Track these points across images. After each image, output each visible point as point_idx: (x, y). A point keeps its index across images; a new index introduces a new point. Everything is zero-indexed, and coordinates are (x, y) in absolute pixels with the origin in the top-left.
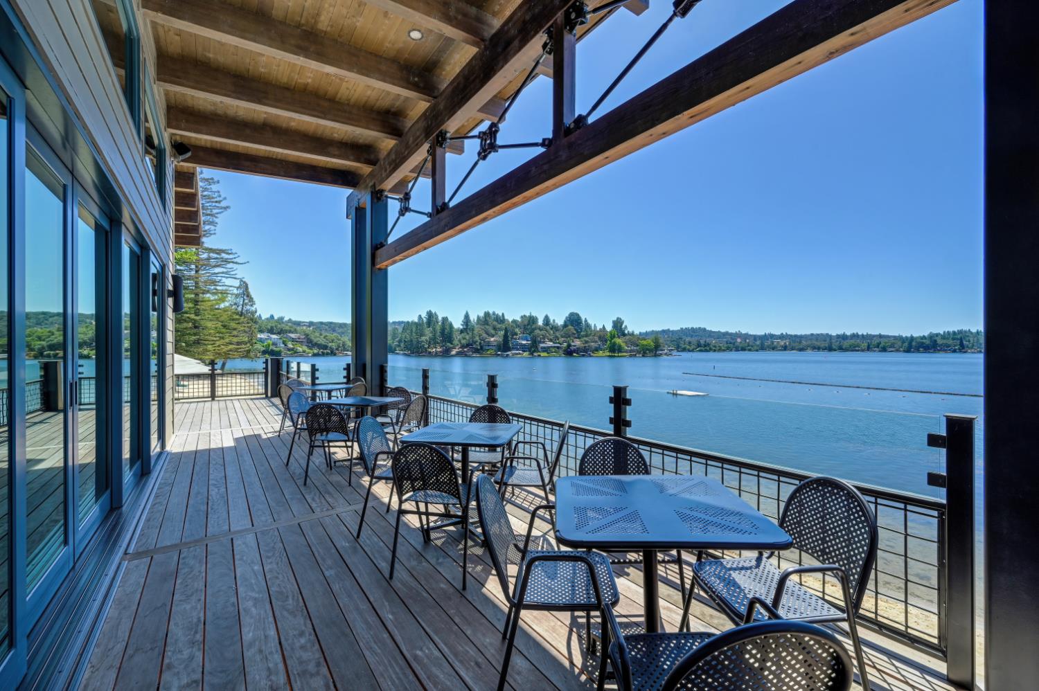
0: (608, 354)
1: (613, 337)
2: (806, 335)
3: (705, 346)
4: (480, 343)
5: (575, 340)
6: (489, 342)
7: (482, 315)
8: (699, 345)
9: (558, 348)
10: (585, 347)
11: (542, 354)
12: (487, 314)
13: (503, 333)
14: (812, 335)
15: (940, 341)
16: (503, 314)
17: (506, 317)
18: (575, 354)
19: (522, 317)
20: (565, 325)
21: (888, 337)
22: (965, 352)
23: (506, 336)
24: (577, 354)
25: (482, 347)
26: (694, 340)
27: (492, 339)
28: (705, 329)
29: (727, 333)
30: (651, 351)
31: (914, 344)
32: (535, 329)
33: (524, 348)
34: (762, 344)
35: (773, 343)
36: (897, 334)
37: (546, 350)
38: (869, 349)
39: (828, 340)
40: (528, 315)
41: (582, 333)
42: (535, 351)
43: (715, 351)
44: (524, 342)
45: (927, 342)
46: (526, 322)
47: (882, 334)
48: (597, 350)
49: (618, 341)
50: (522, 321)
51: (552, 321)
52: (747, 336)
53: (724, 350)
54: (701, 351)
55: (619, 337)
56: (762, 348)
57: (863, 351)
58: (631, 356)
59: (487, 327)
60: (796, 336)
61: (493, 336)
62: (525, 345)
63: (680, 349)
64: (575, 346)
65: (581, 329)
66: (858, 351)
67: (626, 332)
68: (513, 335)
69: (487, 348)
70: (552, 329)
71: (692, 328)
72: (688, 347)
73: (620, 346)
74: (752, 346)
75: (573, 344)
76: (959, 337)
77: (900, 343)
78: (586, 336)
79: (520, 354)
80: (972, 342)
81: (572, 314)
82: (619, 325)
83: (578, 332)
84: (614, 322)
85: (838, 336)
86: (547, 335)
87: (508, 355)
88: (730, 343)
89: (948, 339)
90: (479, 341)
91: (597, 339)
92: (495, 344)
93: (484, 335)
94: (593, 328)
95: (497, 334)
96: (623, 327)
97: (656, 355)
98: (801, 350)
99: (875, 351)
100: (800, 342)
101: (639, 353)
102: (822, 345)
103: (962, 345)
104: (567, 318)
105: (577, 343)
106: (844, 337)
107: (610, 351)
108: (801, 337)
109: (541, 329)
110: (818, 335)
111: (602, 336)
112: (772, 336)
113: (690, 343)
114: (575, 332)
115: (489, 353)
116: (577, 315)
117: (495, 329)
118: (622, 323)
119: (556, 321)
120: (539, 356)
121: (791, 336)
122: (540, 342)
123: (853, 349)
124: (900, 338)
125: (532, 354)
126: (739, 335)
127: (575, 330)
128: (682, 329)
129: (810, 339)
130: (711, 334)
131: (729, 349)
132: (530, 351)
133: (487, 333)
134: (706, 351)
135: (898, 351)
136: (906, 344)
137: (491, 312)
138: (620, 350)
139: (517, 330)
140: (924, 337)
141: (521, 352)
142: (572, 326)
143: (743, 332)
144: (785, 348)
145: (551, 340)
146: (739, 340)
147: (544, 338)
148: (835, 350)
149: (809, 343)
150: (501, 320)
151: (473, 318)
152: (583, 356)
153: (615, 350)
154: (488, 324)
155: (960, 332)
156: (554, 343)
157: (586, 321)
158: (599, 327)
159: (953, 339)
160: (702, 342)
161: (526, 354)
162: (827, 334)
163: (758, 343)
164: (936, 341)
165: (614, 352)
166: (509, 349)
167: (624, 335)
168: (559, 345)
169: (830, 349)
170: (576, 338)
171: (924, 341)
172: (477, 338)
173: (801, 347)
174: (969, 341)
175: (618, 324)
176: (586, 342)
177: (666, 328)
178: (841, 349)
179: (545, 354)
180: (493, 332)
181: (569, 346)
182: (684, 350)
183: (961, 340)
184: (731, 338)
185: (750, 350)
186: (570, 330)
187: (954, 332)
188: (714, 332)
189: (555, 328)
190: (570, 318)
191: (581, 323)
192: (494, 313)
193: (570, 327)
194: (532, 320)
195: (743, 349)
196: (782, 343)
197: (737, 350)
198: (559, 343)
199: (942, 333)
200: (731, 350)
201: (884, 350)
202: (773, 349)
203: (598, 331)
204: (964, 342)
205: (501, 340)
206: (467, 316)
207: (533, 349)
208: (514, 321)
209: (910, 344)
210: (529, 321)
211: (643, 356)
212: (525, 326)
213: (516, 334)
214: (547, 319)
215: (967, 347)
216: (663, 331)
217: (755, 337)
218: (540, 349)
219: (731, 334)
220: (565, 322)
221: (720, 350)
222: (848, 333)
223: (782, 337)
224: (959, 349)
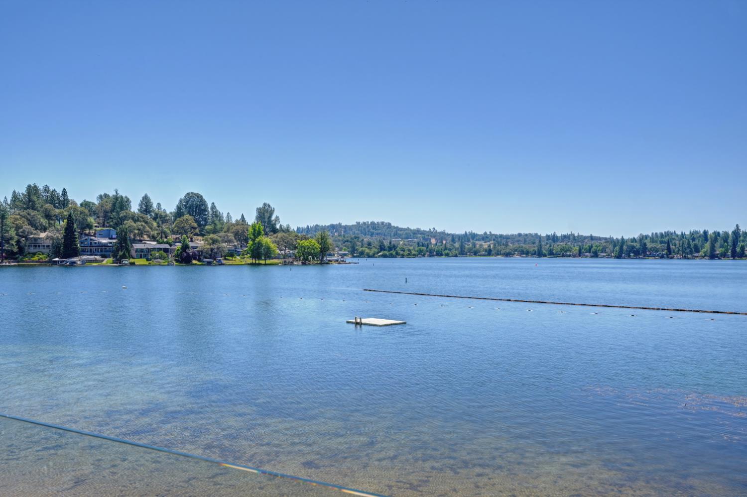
0: (250, 261)
1: (256, 233)
2: (513, 235)
3: (390, 249)
4: (18, 242)
5: (195, 238)
6: (36, 239)
7: (22, 190)
8: (382, 248)
9: (166, 250)
10: (212, 250)
11: (138, 262)
12: (32, 190)
13: (63, 223)
14: (520, 235)
15: (649, 245)
16: (64, 190)
17: (70, 197)
18: (194, 262)
19: (101, 197)
20: (179, 214)
21: (600, 239)
22: (672, 258)
23: (69, 230)
24: (199, 260)
25: (21, 250)
26: (375, 240)
27: (43, 235)
28: (390, 224)
29: (418, 231)
30: (315, 256)
31: (625, 247)
32: (125, 218)
33: (104, 251)
34: (462, 246)
35: (474, 245)
36: (607, 235)
37: (145, 254)
38: (580, 254)
39: (537, 241)
40: (112, 193)
41: (207, 227)
42: (124, 257)
43: (403, 256)
44: (104, 241)
45: (637, 245)
46: (109, 207)
47: (594, 235)
48: (231, 254)
49: (267, 240)
50: (101, 205)
51: (155, 206)
52: (442, 236)
53: (415, 256)
54: (385, 256)
55: (266, 234)
56: (462, 253)
57: (574, 256)
58: (285, 264)
59: (33, 213)
60: (501, 236)
61: (44, 229)
62: (105, 245)
63: (356, 253)
64: (195, 248)
65: (206, 220)
66: (569, 256)
67: (278, 227)
68: (83, 229)
69: (32, 250)
70: (155, 219)
71: (373, 223)
72: (367, 250)
73: (268, 249)
74: (450, 250)
75: (191, 244)
76: (666, 239)
77: (611, 247)
78: (215, 231)
79: (96, 261)
80: (677, 246)
81: (190, 196)
82: (267, 215)
83: (200, 225)
84: (258, 210)
85: (548, 237)
86: (148, 228)
87: (74, 262)
88: (423, 245)
89: (656, 242)
90: (16, 238)
91: (231, 236)
92: (48, 242)
93: (27, 227)
94: (225, 220)
95: (51, 225)
96: (273, 218)
97: (322, 263)
98: (507, 255)
99: (586, 257)
100: (507, 245)
101: (297, 258)
102: (532, 249)
103: (669, 249)
104: (181, 201)
105: (199, 243)
106: (554, 238)
107: (253, 257)
108: (507, 238)
109: (135, 219)
110: (526, 235)
111: (240, 232)
112: (474, 236)
113: (369, 244)
114: (195, 225)
115: (36, 258)
116: (199, 197)
117: (48, 216)
118: (271, 213)
119: (163, 207)
120: (133, 264)
121: (496, 236)
122: (134, 241)
123: (564, 253)
124: (610, 241)
125: (118, 261)
126: (433, 234)
127: (196, 221)
128: (358, 223)
129: (518, 241)
130: (398, 232)
131: (421, 254)
132: (115, 256)
133: (32, 223)
134: (392, 256)
135: (609, 256)
136: (617, 248)
137: (41, 187)
138: (268, 254)
139: (91, 220)
140: (634, 240)
141: (98, 257)
142: (190, 213)
143: (439, 230)
144: (489, 253)
145: (153, 238)
146: (433, 241)
147: (141, 235)
148: (545, 256)
149: (516, 245)
150: (61, 201)
152: (209, 264)
153: (259, 254)
154: (34, 208)
155: (668, 234)
156: (159, 243)
157: (213, 207)
158: (235, 218)
159: (661, 242)
160: (386, 243)
161: (108, 261)
162: (536, 234)
163: (457, 245)
164: (645, 244)
165: (259, 258)
166: (76, 253)
167: (275, 231)
168: (167, 246)
169: (540, 254)
170: (197, 235)
171: (635, 244)
172: (12, 233)
173: (508, 251)
174: (675, 245)
175: (265, 214)
176: (214, 241)
177: (335, 222)
178: (551, 254)
179: (143, 261)
180: (44, 222)
181: (185, 247)
182: (362, 255)
183: (668, 243)
184: (424, 238)
185: (447, 255)
186: (187, 220)
187: (662, 234)
188: (401, 229)
189: (160, 218)
190: (187, 202)
191: (205, 210)
192: (46, 190)
193: (187, 216)
194: (120, 203)
195: (439, 254)
196: (486, 246)
197: (431, 256)
198: (167, 243)
199: (650, 235)
200: (424, 256)
201: (595, 255)
202: (476, 253)
203: (233, 225)
204: (671, 246)
205: (60, 236)
207: (121, 253)
208: (86, 204)
209: (621, 247)
210: (114, 205)
211: (304, 264)
212: (106, 212)
213: (90, 226)
214: (146, 202)
215: (674, 252)
216: (333, 227)
217: (454, 238)
218: (133, 253)
219: (424, 233)
220: (179, 208)
221: (410, 255)
222: (559, 234)
223: (485, 237)
224: (667, 255)
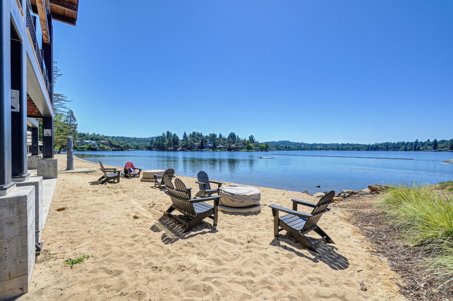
0: (247, 150)
1: (248, 143)
2: (329, 144)
3: (289, 148)
4: (191, 145)
5: (233, 144)
6: (195, 145)
7: (192, 133)
8: (286, 148)
9: (225, 147)
10: (237, 147)
11: (218, 150)
12: (194, 133)
14: (332, 144)
15: (379, 146)
16: (201, 133)
17: (203, 135)
18: (232, 150)
19: (210, 134)
20: (229, 138)
21: (361, 145)
22: (389, 151)
23: (202, 142)
24: (233, 150)
25: (191, 147)
26: (284, 146)
28: (289, 141)
29: (298, 143)
30: (264, 149)
31: (370, 147)
32: (215, 139)
34: (312, 147)
35: (316, 147)
36: (364, 144)
37: (220, 148)
38: (353, 149)
39: (338, 146)
40: (212, 133)
41: (236, 141)
42: (215, 149)
43: (292, 150)
44: (210, 145)
45: (375, 147)
46: (211, 137)
47: (359, 144)
48: (242, 148)
49: (251, 145)
50: (210, 136)
51: (223, 136)
52: (305, 144)
54: (287, 150)
55: (251, 143)
56: (312, 149)
57: (351, 150)
58: (256, 151)
59: (194, 138)
60: (325, 144)
61: (196, 142)
63: (278, 149)
64: (232, 147)
65: (235, 140)
66: (349, 150)
67: (255, 141)
68: (205, 142)
69: (194, 147)
70: (223, 140)
71: (284, 141)
72: (281, 148)
74: (308, 148)
75: (231, 146)
76: (386, 145)
77: (365, 147)
78: (238, 142)
79: (208, 150)
80: (391, 146)
81: (231, 133)
82: (252, 138)
83: (234, 141)
84: (249, 137)
85: (342, 144)
86: (221, 142)
87: (203, 150)
88: (299, 147)
89: (383, 145)
90: (190, 144)
91: (242, 144)
92: (197, 146)
93: (193, 142)
94: (241, 139)
95: (198, 141)
96: (254, 139)
97: (267, 151)
98: (327, 150)
99: (355, 150)
100: (327, 147)
101: (259, 150)
102: (335, 148)
103: (387, 148)
104: (229, 135)
105: (234, 146)
106: (344, 145)
107: (247, 149)
108: (327, 145)
109: (218, 139)
110: (334, 144)
111: (244, 143)
112: (316, 144)
113: (282, 147)
114: (233, 141)
115: (194, 149)
116: (234, 133)
118: (253, 137)
119: (225, 137)
120: (217, 151)
121: (323, 144)
122: (217, 145)
123: (347, 149)
124: (365, 146)
125: (213, 150)
126: (302, 144)
127: (233, 140)
128: (280, 141)
129: (331, 146)
130: (291, 143)
131: (298, 149)
132: (213, 149)
133: (194, 141)
134: (289, 150)
135: (364, 150)
136: (367, 148)
137: (196, 132)
138: (251, 148)
139: (207, 140)
141: (209, 149)
142: (231, 138)
143: (304, 143)
144: (321, 149)
145: (222, 145)
146: (303, 146)
147: (219, 144)
148: (340, 150)
149: (330, 147)
150: (200, 135)
151: (188, 134)
152: (236, 151)
153: (249, 149)
154: (194, 137)
155: (387, 143)
157: (238, 136)
158: (244, 139)
159: (385, 145)
160: (287, 146)
161: (211, 150)
162: (338, 144)
163: (310, 147)
164: (378, 146)
165: (249, 150)
166: (203, 148)
167: (254, 142)
168: (225, 146)
169: (338, 149)
170: (233, 143)
171: (374, 146)
172: (189, 143)
173: (327, 148)
175: (251, 138)
176: (237, 145)
177: (273, 141)
178: (342, 149)
179: (219, 150)
180: (196, 140)
181: (230, 147)
182: (280, 150)
183: (387, 146)
184: (300, 145)
185: (307, 150)
186: (230, 140)
187: (385, 143)
188: (293, 143)
189: (224, 139)
190: (231, 135)
191: (235, 137)
192: (197, 133)
193: (231, 139)
194: (214, 136)
195: (304, 150)
196: (320, 147)
197: (302, 150)
198: (226, 145)
199: (381, 143)
201: (359, 150)
202: (316, 149)
203: (242, 141)
204: (388, 147)
205: (200, 144)
206: (185, 134)
208: (206, 136)
209: (368, 147)
210: (213, 136)
211: (261, 151)
212: (211, 138)
213: (207, 142)
214: (221, 136)
215: (390, 149)
216: (272, 142)
217: (309, 145)
218: (217, 148)
219: (300, 143)
220: (229, 137)
221: (295, 150)
222: (346, 144)
223: (320, 145)
224: (386, 149)
